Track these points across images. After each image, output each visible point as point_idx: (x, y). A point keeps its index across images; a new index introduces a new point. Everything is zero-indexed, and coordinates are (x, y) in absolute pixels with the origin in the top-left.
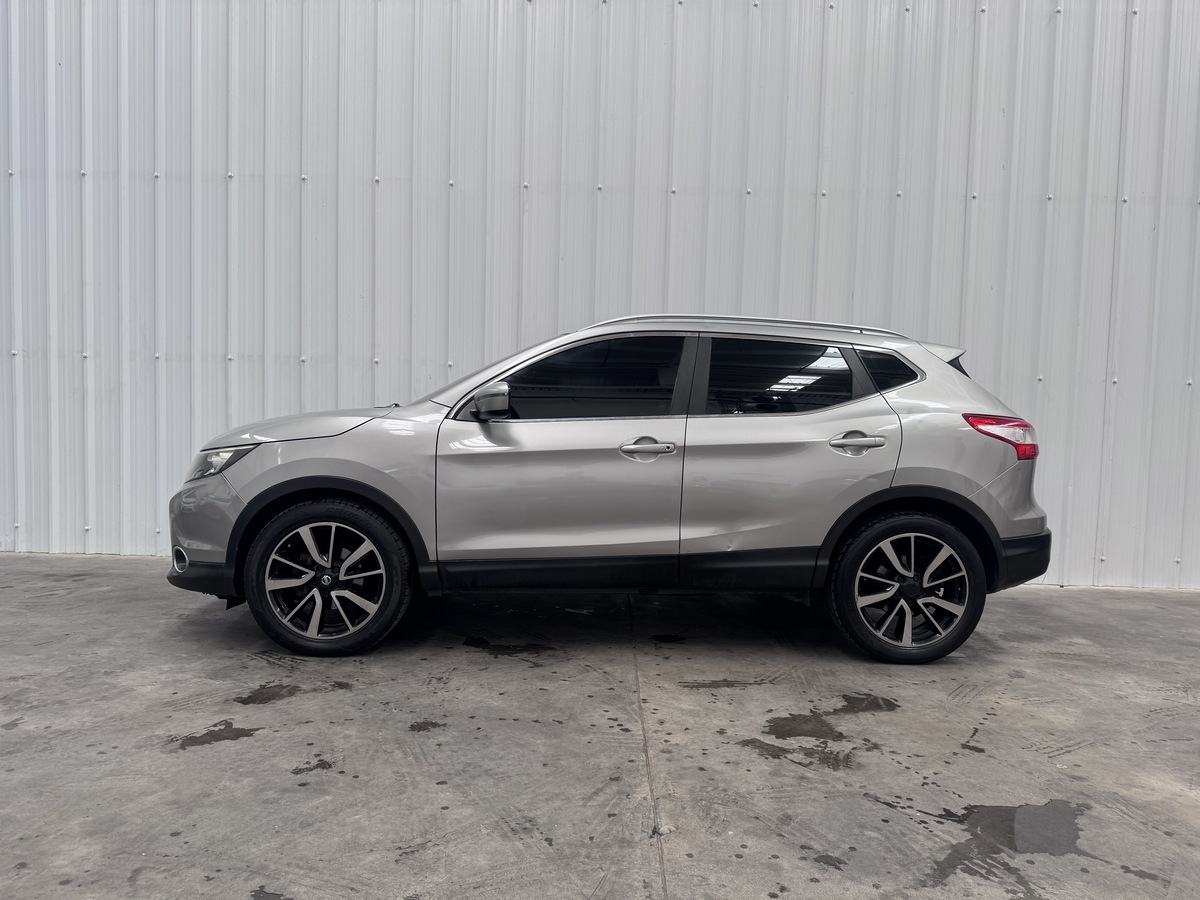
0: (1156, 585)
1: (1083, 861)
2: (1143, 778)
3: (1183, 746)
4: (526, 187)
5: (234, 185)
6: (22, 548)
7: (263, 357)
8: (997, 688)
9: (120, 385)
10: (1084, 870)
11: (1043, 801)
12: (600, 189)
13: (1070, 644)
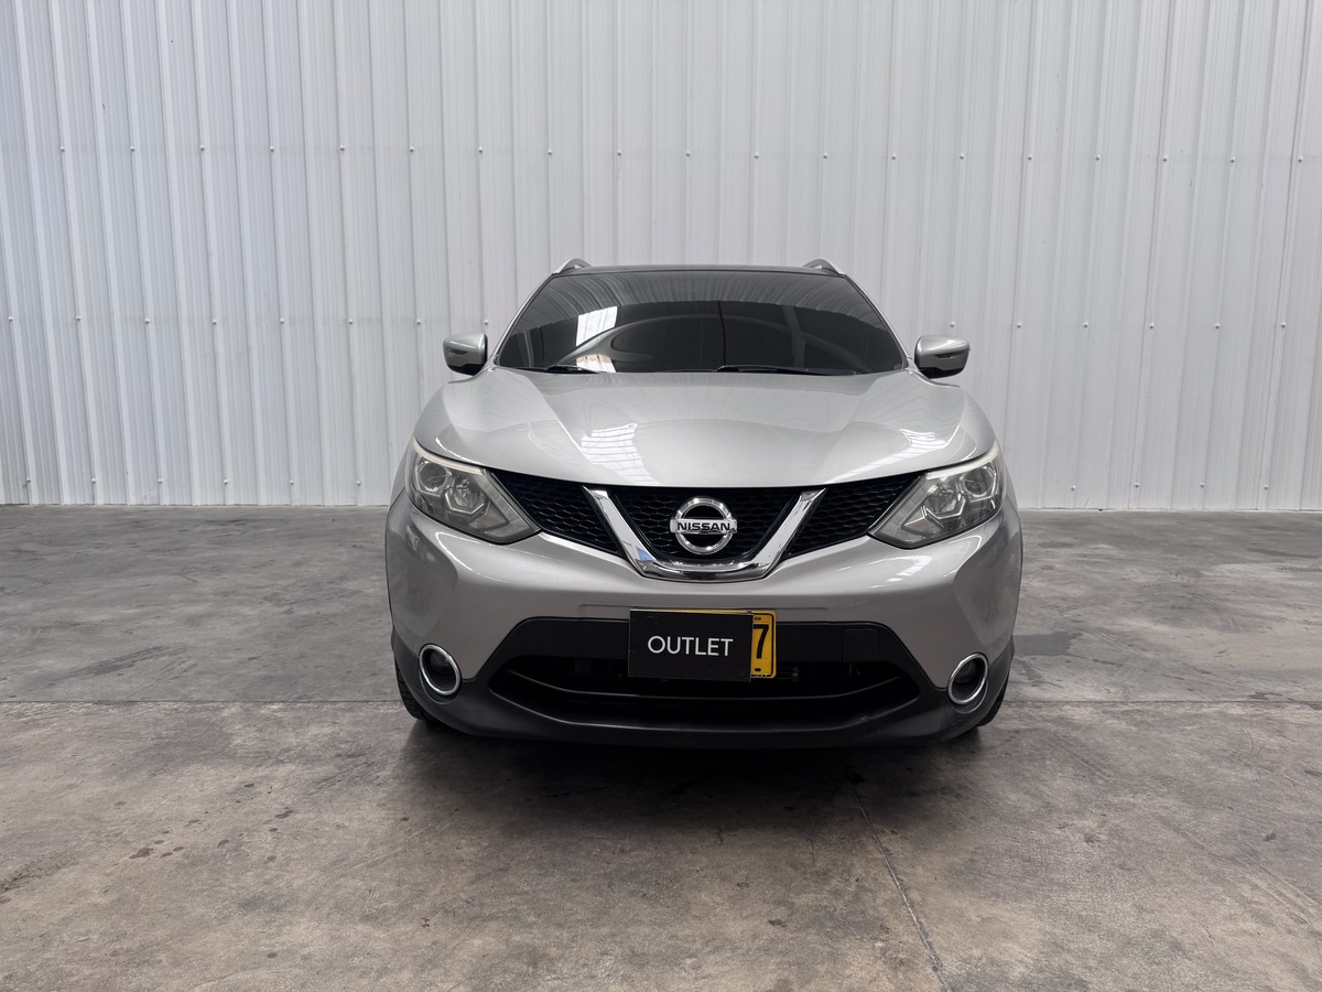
0: (1183, 507)
1: (1069, 658)
2: (1125, 621)
3: (1161, 604)
4: (619, 154)
5: (346, 157)
6: (166, 501)
7: (381, 320)
8: (1030, 576)
9: (248, 349)
10: (1068, 662)
11: (1049, 632)
12: (688, 155)
13: (1096, 548)
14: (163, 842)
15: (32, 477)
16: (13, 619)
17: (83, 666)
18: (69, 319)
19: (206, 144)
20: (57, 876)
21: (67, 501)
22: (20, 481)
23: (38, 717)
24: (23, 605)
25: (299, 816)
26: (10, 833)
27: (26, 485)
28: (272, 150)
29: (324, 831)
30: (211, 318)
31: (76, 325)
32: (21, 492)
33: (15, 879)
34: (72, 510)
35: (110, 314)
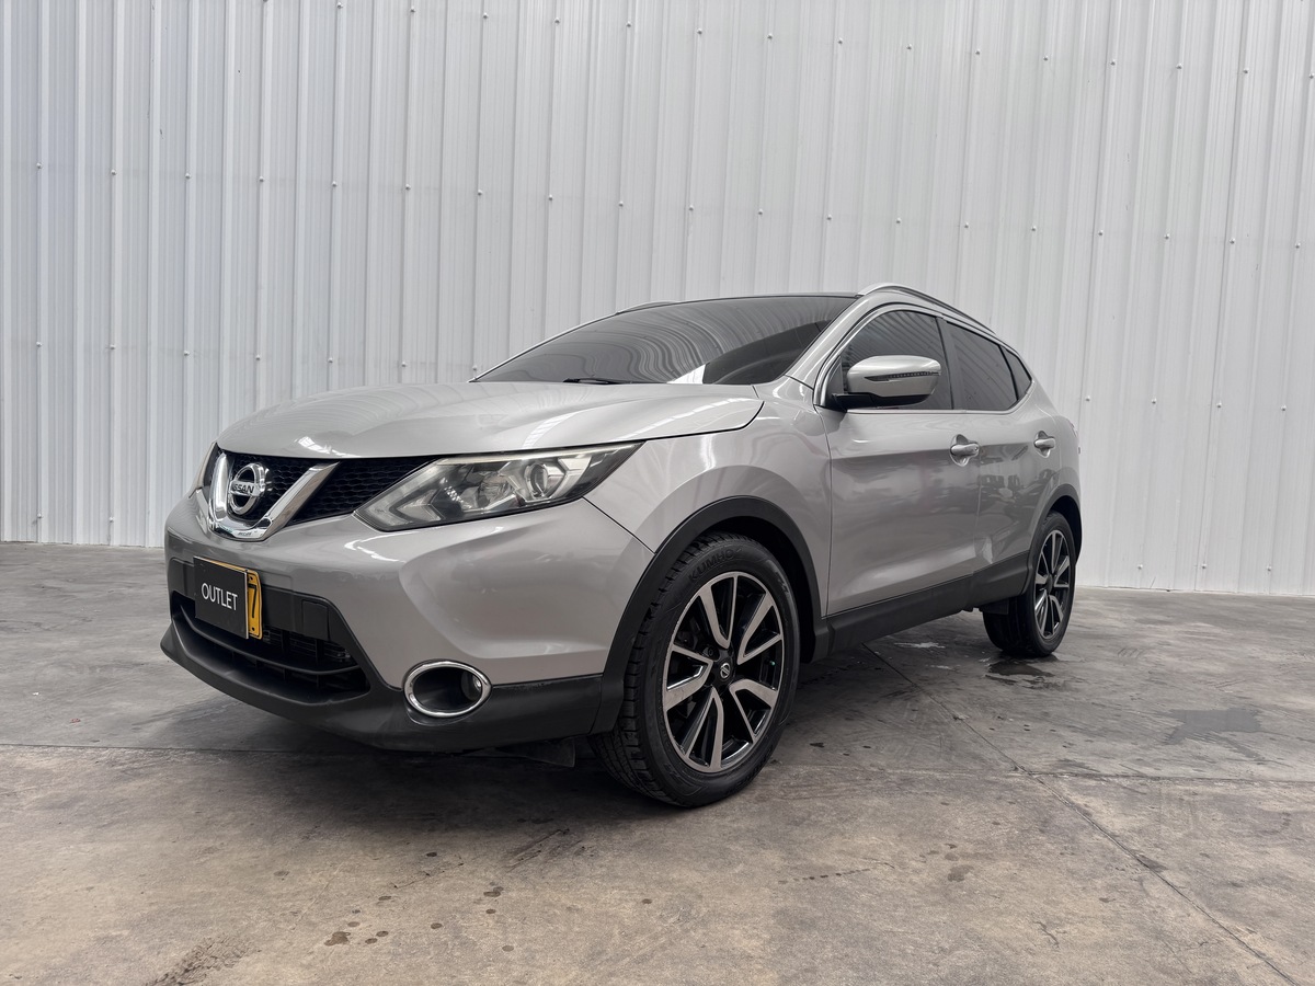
1: (1270, 735)
4: (691, 209)
10: (1272, 739)
12: (760, 213)
13: (1197, 627)
14: (358, 924)
15: (44, 513)
16: (63, 656)
17: (166, 710)
18: (102, 347)
19: (265, 175)
20: (240, 967)
21: (80, 540)
22: (29, 517)
23: (136, 765)
24: (71, 642)
25: (514, 894)
26: (154, 908)
27: (36, 522)
28: (334, 186)
29: (555, 914)
30: (255, 353)
31: (109, 354)
32: (30, 529)
33: (187, 971)
34: (85, 550)
35: (147, 344)
